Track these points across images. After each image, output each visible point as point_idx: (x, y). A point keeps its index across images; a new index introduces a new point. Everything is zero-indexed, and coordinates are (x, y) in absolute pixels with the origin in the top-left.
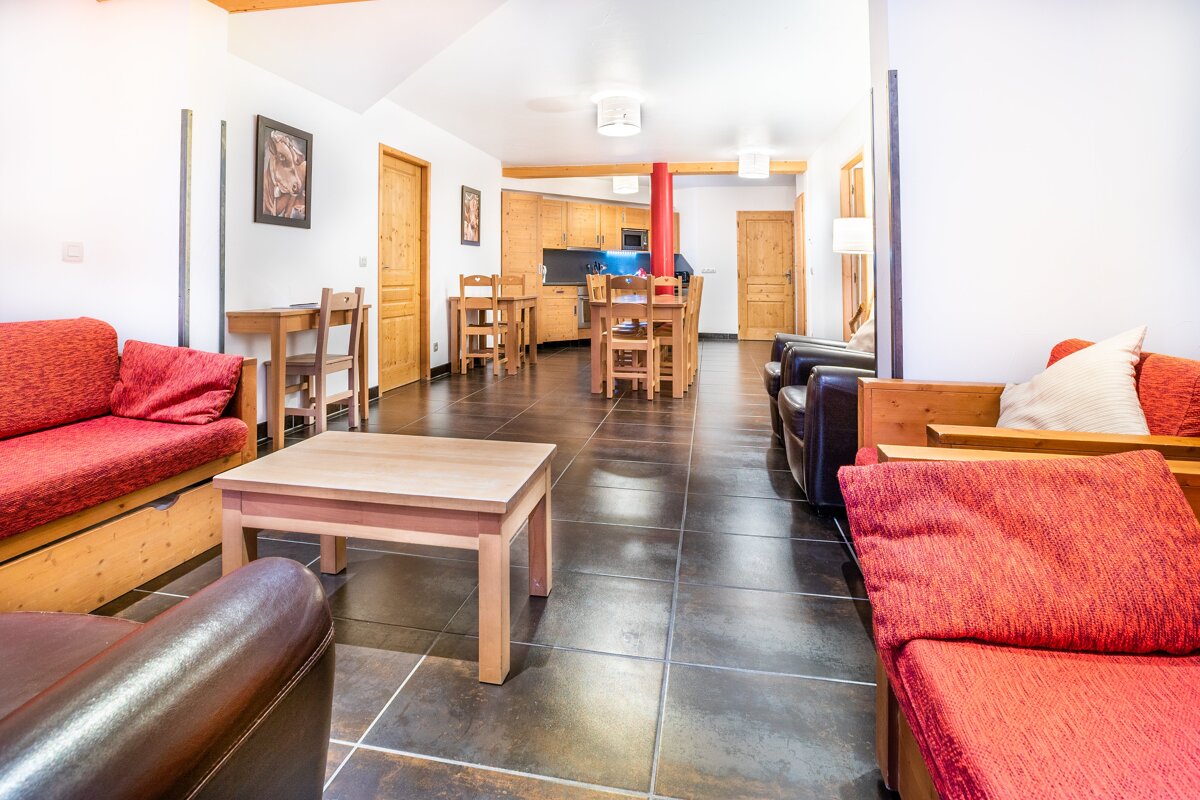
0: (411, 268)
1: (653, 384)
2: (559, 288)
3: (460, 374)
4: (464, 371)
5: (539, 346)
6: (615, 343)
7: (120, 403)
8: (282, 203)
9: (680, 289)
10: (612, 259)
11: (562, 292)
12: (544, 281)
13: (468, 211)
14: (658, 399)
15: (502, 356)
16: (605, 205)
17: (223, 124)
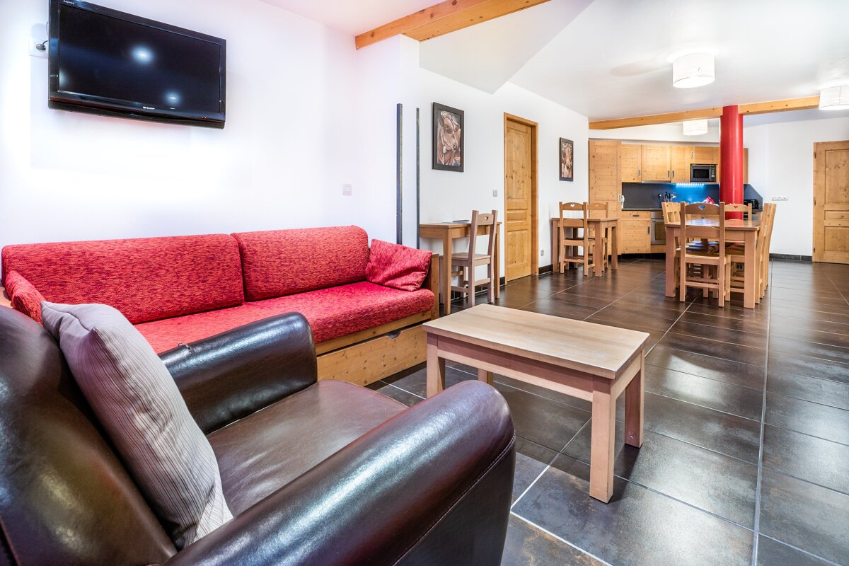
0: (526, 197)
1: (724, 294)
2: (635, 213)
3: (559, 273)
4: (562, 271)
5: (619, 257)
6: (688, 258)
7: (370, 275)
8: (448, 156)
9: (750, 215)
10: (682, 189)
11: (638, 216)
12: (622, 207)
13: (565, 157)
14: (729, 307)
15: (590, 262)
16: (675, 146)
17: (418, 110)
